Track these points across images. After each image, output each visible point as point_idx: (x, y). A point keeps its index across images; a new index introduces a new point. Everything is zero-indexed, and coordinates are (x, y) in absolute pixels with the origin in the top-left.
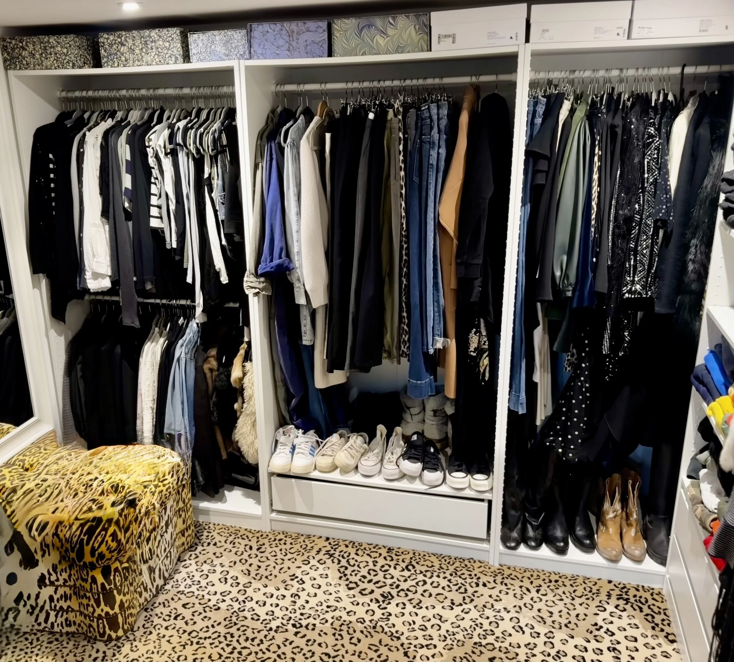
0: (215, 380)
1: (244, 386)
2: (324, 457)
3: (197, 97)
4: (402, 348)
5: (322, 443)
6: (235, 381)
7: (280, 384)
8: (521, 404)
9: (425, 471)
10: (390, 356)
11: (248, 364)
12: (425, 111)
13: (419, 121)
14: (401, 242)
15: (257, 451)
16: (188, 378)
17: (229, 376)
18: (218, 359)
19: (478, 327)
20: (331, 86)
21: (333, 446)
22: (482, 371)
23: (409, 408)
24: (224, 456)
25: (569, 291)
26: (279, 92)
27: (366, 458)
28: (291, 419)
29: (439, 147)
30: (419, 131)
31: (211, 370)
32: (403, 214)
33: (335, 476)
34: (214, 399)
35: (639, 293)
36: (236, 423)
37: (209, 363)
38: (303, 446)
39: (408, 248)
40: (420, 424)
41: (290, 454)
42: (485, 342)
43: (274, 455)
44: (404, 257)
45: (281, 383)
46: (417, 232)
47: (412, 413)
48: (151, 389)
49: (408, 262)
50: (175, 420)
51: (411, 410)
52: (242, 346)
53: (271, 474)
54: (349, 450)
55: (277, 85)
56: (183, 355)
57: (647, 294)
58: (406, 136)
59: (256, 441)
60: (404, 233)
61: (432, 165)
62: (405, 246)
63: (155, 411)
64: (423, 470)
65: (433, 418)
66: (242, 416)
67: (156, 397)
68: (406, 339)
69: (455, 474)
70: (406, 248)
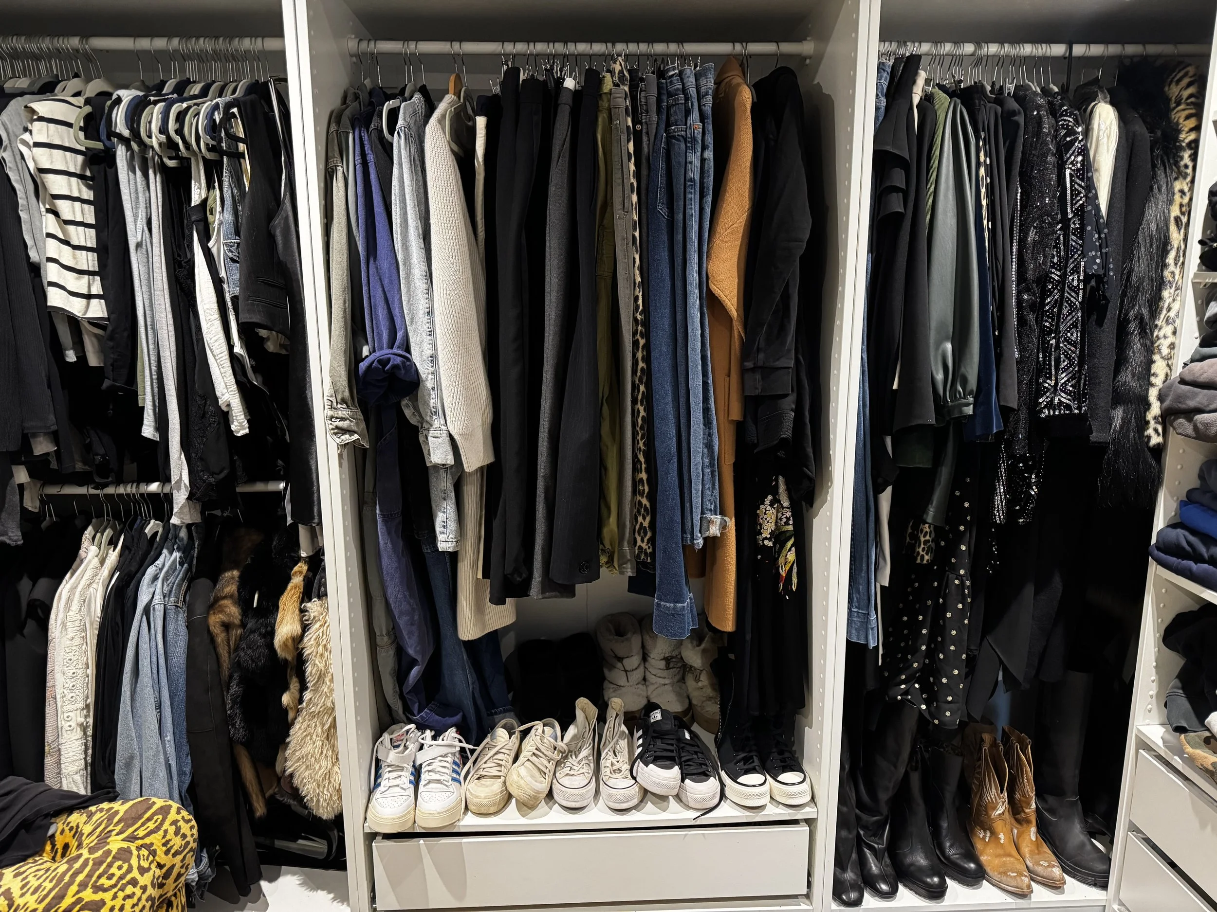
0: (237, 648)
1: (306, 652)
2: (483, 781)
3: (185, 57)
4: (639, 543)
5: (472, 751)
6: (285, 645)
7: (383, 640)
8: (872, 629)
9: (687, 781)
10: (610, 562)
11: (314, 607)
12: (675, 79)
13: (665, 98)
14: (635, 334)
15: (339, 791)
16: (171, 650)
17: (271, 633)
18: (244, 602)
19: (775, 492)
20: (470, 47)
21: (500, 756)
22: (783, 573)
23: (620, 659)
24: (260, 809)
25: (968, 405)
26: (365, 54)
27: (566, 770)
28: (407, 709)
29: (704, 148)
30: (664, 117)
31: (227, 627)
32: (638, 279)
33: (511, 818)
34: (234, 688)
35: (1068, 407)
36: (288, 735)
37: (221, 611)
38: (436, 765)
39: (647, 347)
40: (640, 686)
41: (412, 786)
42: (788, 519)
43: (377, 794)
44: (641, 364)
45: (386, 638)
46: (667, 311)
47: (627, 669)
48: (79, 683)
49: (648, 373)
50: (140, 748)
51: (625, 661)
52: (296, 569)
53: (371, 837)
54: (534, 759)
55: (360, 40)
56: (158, 598)
57: (1079, 408)
58: (638, 127)
59: (336, 769)
60: (639, 317)
61: (692, 180)
62: (642, 342)
63: (90, 732)
64: (683, 781)
65: (665, 673)
66: (300, 719)
67: (91, 700)
68: (646, 524)
69: (744, 779)
70: (643, 347)
